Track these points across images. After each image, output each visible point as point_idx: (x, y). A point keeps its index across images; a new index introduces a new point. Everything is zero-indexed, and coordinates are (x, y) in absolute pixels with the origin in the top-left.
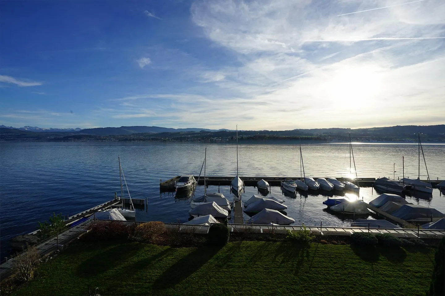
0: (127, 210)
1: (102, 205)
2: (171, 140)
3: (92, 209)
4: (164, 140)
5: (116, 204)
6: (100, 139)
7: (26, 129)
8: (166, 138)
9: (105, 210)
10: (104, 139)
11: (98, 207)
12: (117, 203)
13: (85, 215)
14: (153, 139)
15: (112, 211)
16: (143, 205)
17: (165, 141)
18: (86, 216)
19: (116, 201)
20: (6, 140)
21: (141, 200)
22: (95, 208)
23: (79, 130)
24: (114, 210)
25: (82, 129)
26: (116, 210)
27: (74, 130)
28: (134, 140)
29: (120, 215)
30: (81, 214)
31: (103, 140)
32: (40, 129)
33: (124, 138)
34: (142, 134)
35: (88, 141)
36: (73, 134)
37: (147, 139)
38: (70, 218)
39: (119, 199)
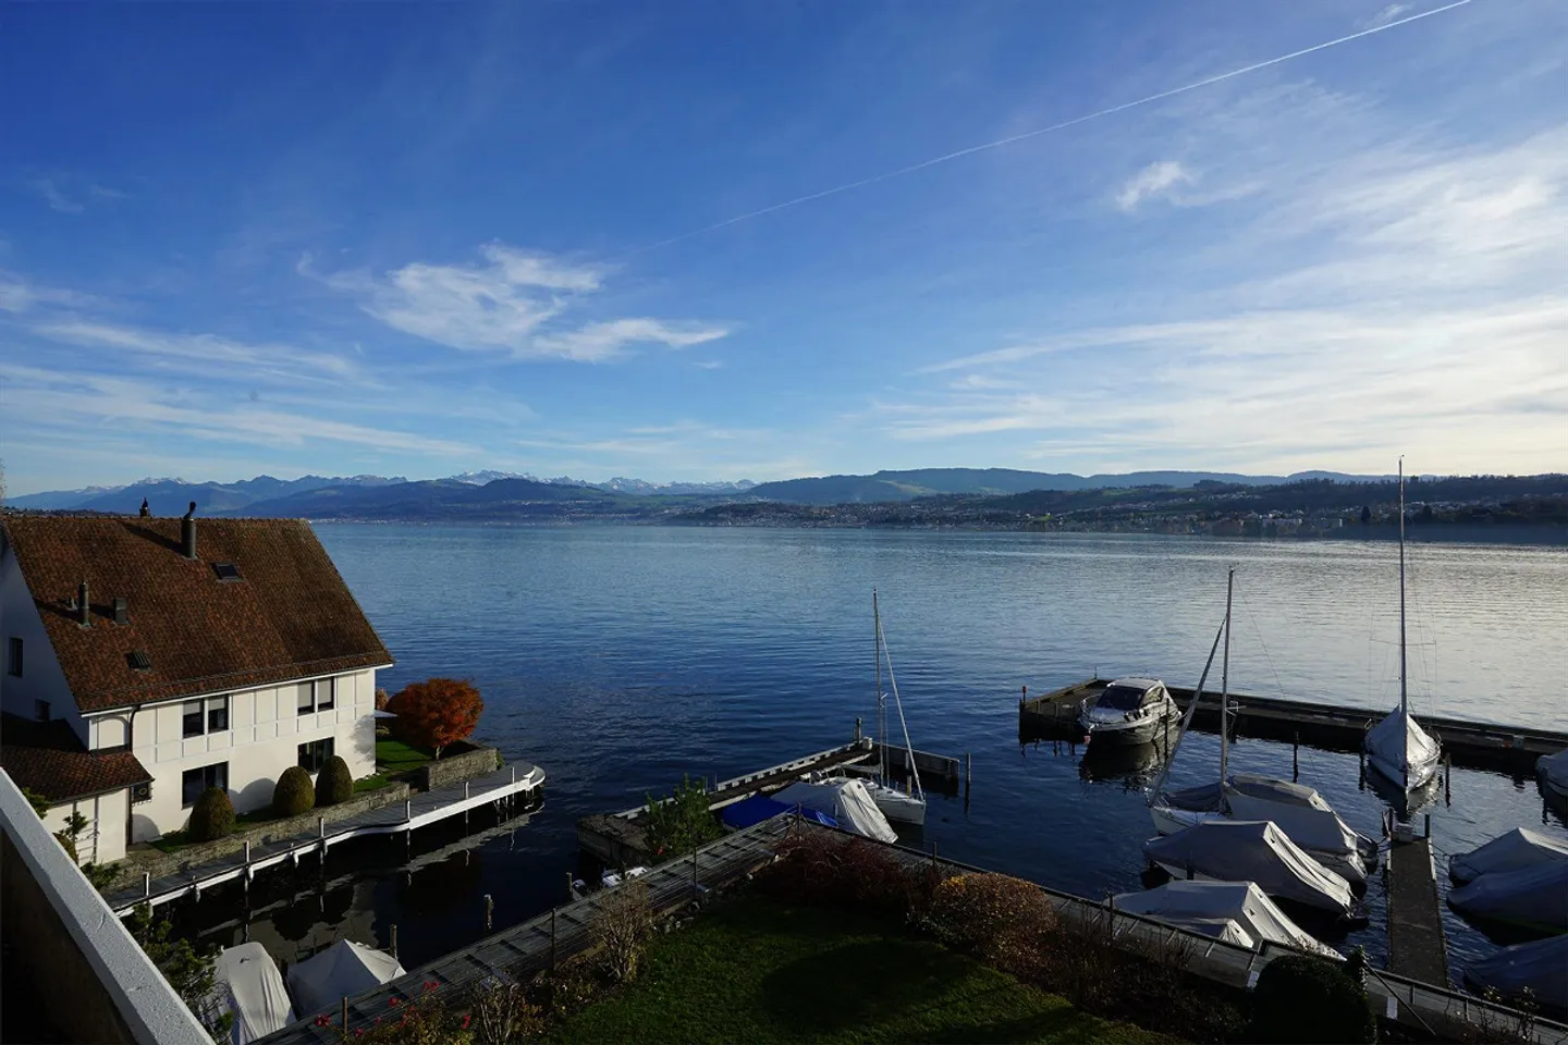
0: (895, 794)
1: (813, 759)
2: (1065, 521)
3: (784, 767)
4: (1035, 522)
5: (858, 763)
6: (809, 519)
7: (615, 487)
8: (1044, 515)
9: (823, 778)
10: (822, 519)
11: (800, 763)
12: (862, 758)
13: (763, 786)
14: (990, 518)
15: (845, 788)
16: (954, 781)
17: (1038, 526)
18: (765, 789)
19: (859, 749)
20: (572, 519)
21: (946, 761)
22: (791, 766)
23: (747, 487)
24: (853, 785)
25: (757, 481)
26: (859, 787)
27: (733, 488)
28: (920, 520)
29: (874, 810)
30: (750, 780)
31: (817, 519)
32: (648, 486)
33: (887, 512)
34: (952, 499)
35: (773, 524)
36: (731, 501)
37: (968, 519)
38: (721, 787)
39: (871, 746)
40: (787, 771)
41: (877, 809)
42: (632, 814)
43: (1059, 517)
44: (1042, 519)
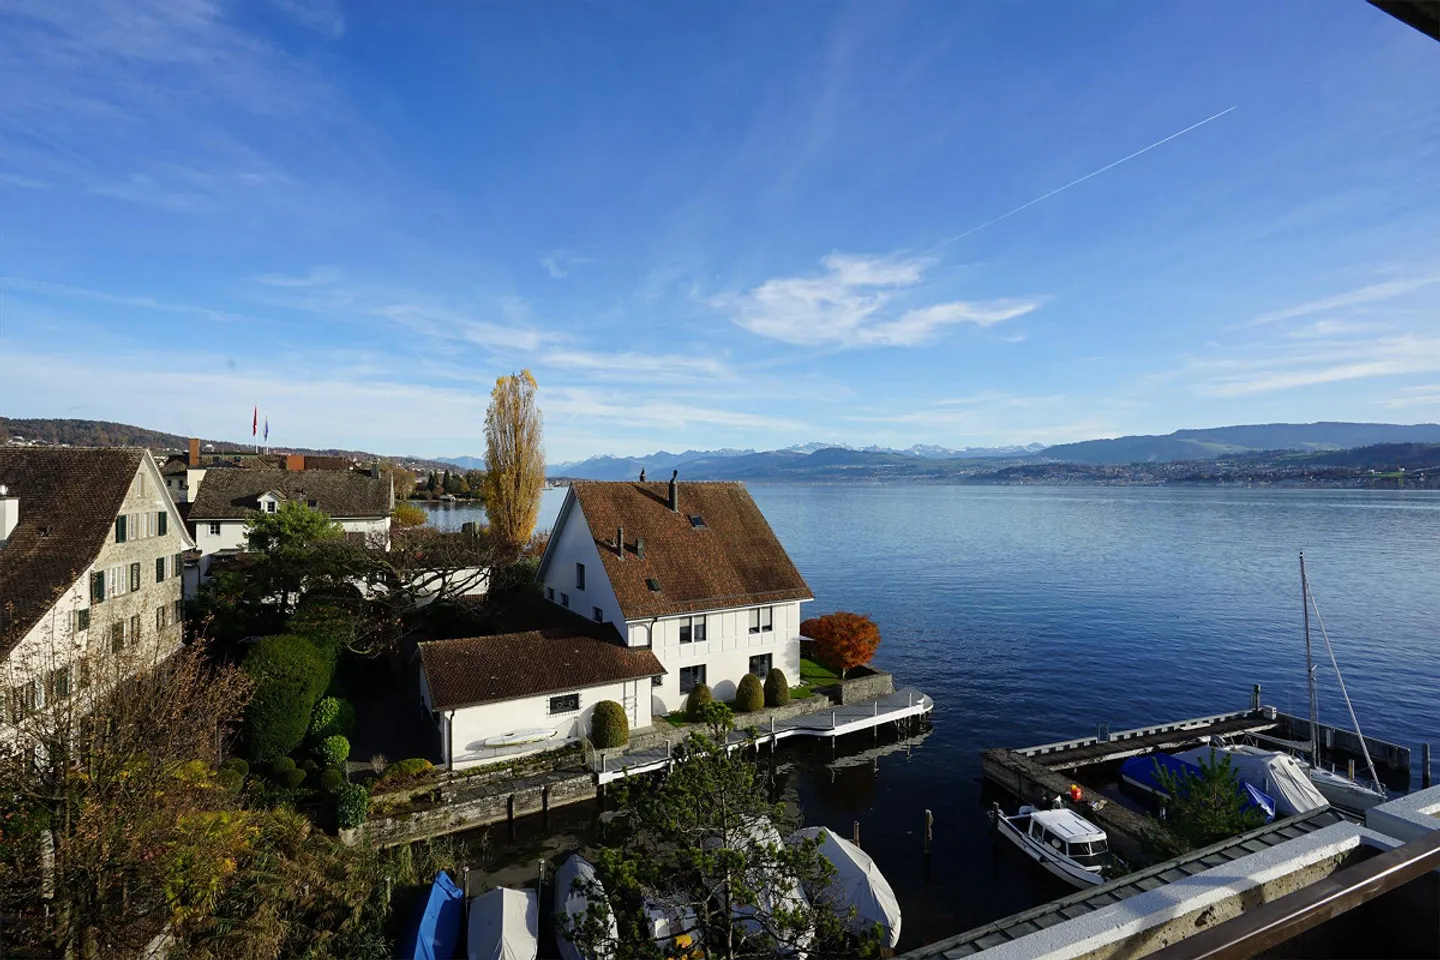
0: (1334, 777)
1: (1207, 722)
2: (1428, 477)
3: (1176, 726)
4: (1384, 479)
5: (1262, 732)
6: (1102, 477)
7: (917, 453)
8: (1397, 470)
9: (1227, 745)
10: (1115, 478)
11: (1204, 722)
12: (1266, 728)
13: (1160, 743)
14: (1319, 475)
15: (1274, 762)
17: (1391, 483)
18: (1163, 746)
19: (1259, 718)
20: (880, 480)
21: (1391, 749)
22: (1184, 725)
23: (1038, 449)
24: (1282, 760)
25: (1047, 444)
26: (1291, 763)
27: (1023, 451)
28: (1227, 478)
29: (1316, 794)
30: (1142, 734)
31: (1110, 478)
32: (945, 451)
33: (1188, 470)
34: (1266, 456)
35: (1065, 482)
36: (1021, 463)
37: (1289, 476)
38: (1114, 737)
39: (1274, 716)
40: (1179, 730)
41: (1318, 792)
42: (1030, 752)
43: (1419, 473)
44: (1393, 475)
